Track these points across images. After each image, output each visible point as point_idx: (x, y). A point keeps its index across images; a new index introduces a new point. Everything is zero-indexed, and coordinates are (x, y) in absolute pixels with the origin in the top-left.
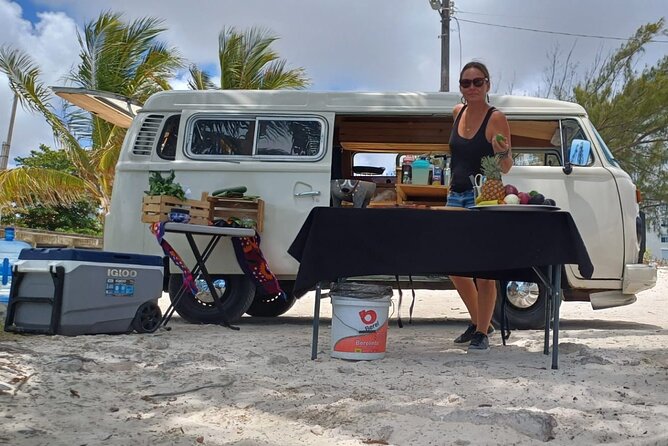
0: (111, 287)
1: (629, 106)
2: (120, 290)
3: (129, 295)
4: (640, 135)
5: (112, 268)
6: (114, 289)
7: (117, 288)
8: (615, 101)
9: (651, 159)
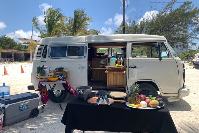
0: (21, 108)
1: (170, 18)
2: (24, 108)
3: (28, 109)
4: (173, 25)
5: (21, 103)
6: (22, 109)
7: (23, 108)
8: (167, 17)
9: (176, 30)
